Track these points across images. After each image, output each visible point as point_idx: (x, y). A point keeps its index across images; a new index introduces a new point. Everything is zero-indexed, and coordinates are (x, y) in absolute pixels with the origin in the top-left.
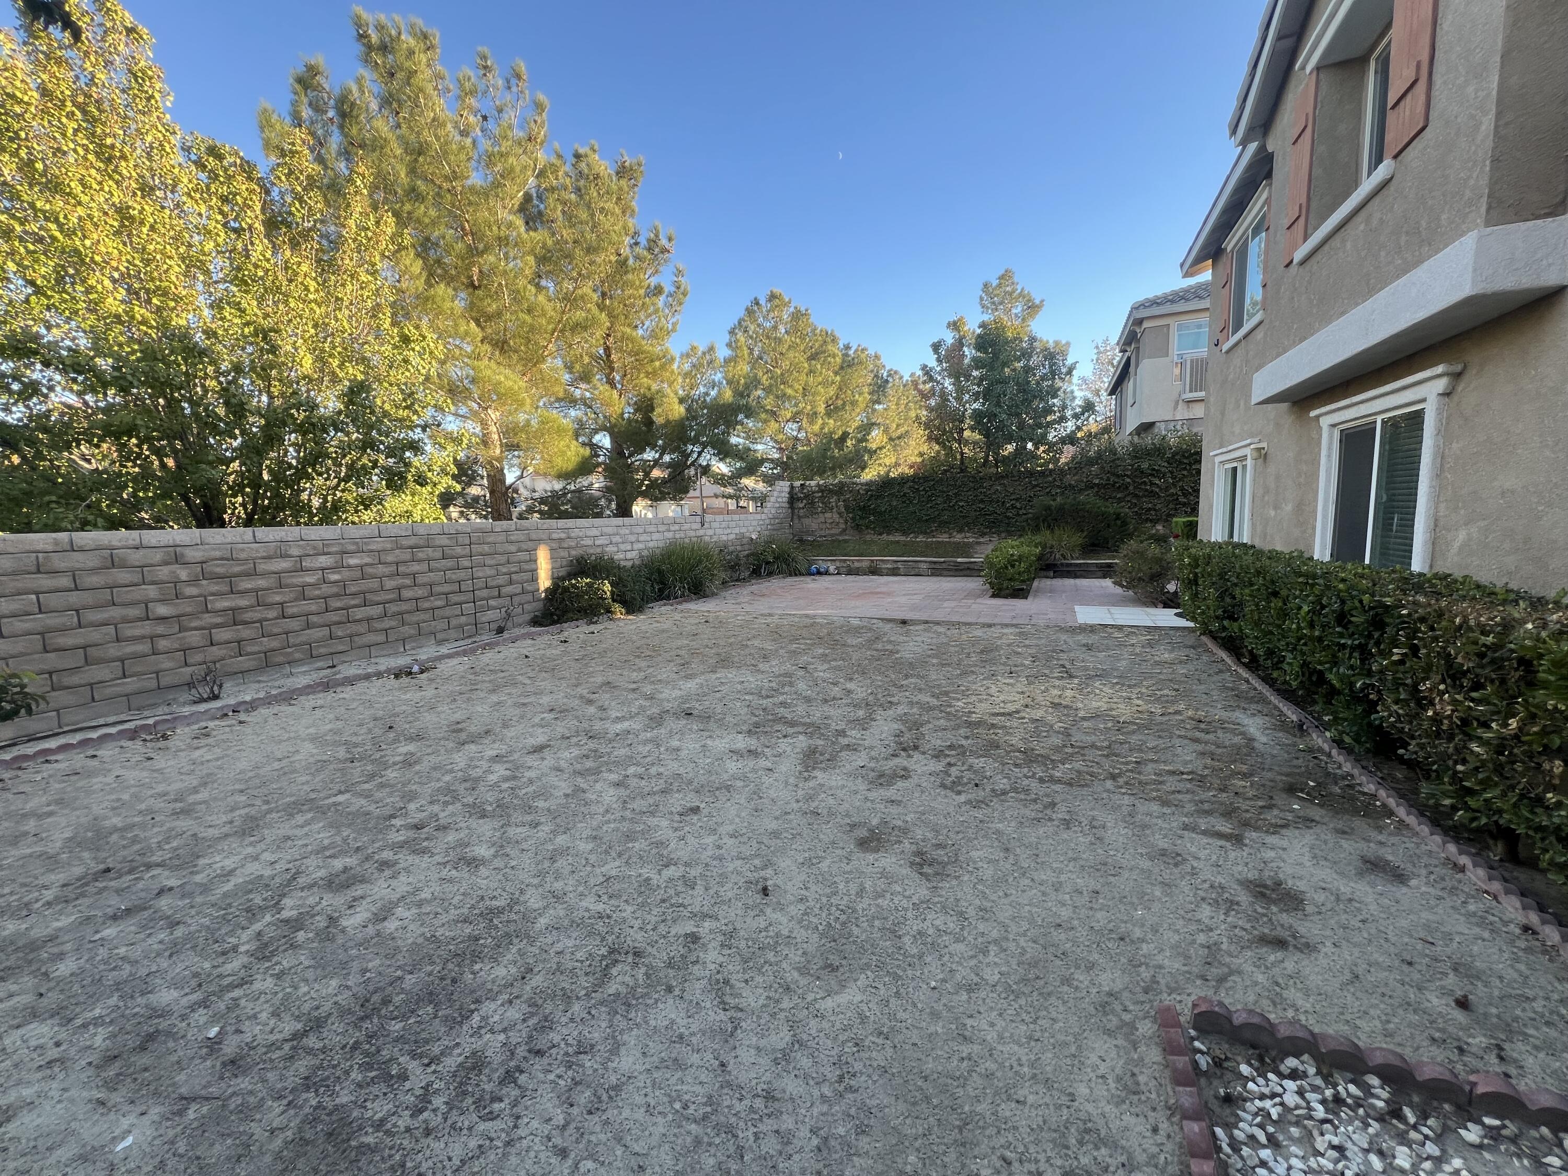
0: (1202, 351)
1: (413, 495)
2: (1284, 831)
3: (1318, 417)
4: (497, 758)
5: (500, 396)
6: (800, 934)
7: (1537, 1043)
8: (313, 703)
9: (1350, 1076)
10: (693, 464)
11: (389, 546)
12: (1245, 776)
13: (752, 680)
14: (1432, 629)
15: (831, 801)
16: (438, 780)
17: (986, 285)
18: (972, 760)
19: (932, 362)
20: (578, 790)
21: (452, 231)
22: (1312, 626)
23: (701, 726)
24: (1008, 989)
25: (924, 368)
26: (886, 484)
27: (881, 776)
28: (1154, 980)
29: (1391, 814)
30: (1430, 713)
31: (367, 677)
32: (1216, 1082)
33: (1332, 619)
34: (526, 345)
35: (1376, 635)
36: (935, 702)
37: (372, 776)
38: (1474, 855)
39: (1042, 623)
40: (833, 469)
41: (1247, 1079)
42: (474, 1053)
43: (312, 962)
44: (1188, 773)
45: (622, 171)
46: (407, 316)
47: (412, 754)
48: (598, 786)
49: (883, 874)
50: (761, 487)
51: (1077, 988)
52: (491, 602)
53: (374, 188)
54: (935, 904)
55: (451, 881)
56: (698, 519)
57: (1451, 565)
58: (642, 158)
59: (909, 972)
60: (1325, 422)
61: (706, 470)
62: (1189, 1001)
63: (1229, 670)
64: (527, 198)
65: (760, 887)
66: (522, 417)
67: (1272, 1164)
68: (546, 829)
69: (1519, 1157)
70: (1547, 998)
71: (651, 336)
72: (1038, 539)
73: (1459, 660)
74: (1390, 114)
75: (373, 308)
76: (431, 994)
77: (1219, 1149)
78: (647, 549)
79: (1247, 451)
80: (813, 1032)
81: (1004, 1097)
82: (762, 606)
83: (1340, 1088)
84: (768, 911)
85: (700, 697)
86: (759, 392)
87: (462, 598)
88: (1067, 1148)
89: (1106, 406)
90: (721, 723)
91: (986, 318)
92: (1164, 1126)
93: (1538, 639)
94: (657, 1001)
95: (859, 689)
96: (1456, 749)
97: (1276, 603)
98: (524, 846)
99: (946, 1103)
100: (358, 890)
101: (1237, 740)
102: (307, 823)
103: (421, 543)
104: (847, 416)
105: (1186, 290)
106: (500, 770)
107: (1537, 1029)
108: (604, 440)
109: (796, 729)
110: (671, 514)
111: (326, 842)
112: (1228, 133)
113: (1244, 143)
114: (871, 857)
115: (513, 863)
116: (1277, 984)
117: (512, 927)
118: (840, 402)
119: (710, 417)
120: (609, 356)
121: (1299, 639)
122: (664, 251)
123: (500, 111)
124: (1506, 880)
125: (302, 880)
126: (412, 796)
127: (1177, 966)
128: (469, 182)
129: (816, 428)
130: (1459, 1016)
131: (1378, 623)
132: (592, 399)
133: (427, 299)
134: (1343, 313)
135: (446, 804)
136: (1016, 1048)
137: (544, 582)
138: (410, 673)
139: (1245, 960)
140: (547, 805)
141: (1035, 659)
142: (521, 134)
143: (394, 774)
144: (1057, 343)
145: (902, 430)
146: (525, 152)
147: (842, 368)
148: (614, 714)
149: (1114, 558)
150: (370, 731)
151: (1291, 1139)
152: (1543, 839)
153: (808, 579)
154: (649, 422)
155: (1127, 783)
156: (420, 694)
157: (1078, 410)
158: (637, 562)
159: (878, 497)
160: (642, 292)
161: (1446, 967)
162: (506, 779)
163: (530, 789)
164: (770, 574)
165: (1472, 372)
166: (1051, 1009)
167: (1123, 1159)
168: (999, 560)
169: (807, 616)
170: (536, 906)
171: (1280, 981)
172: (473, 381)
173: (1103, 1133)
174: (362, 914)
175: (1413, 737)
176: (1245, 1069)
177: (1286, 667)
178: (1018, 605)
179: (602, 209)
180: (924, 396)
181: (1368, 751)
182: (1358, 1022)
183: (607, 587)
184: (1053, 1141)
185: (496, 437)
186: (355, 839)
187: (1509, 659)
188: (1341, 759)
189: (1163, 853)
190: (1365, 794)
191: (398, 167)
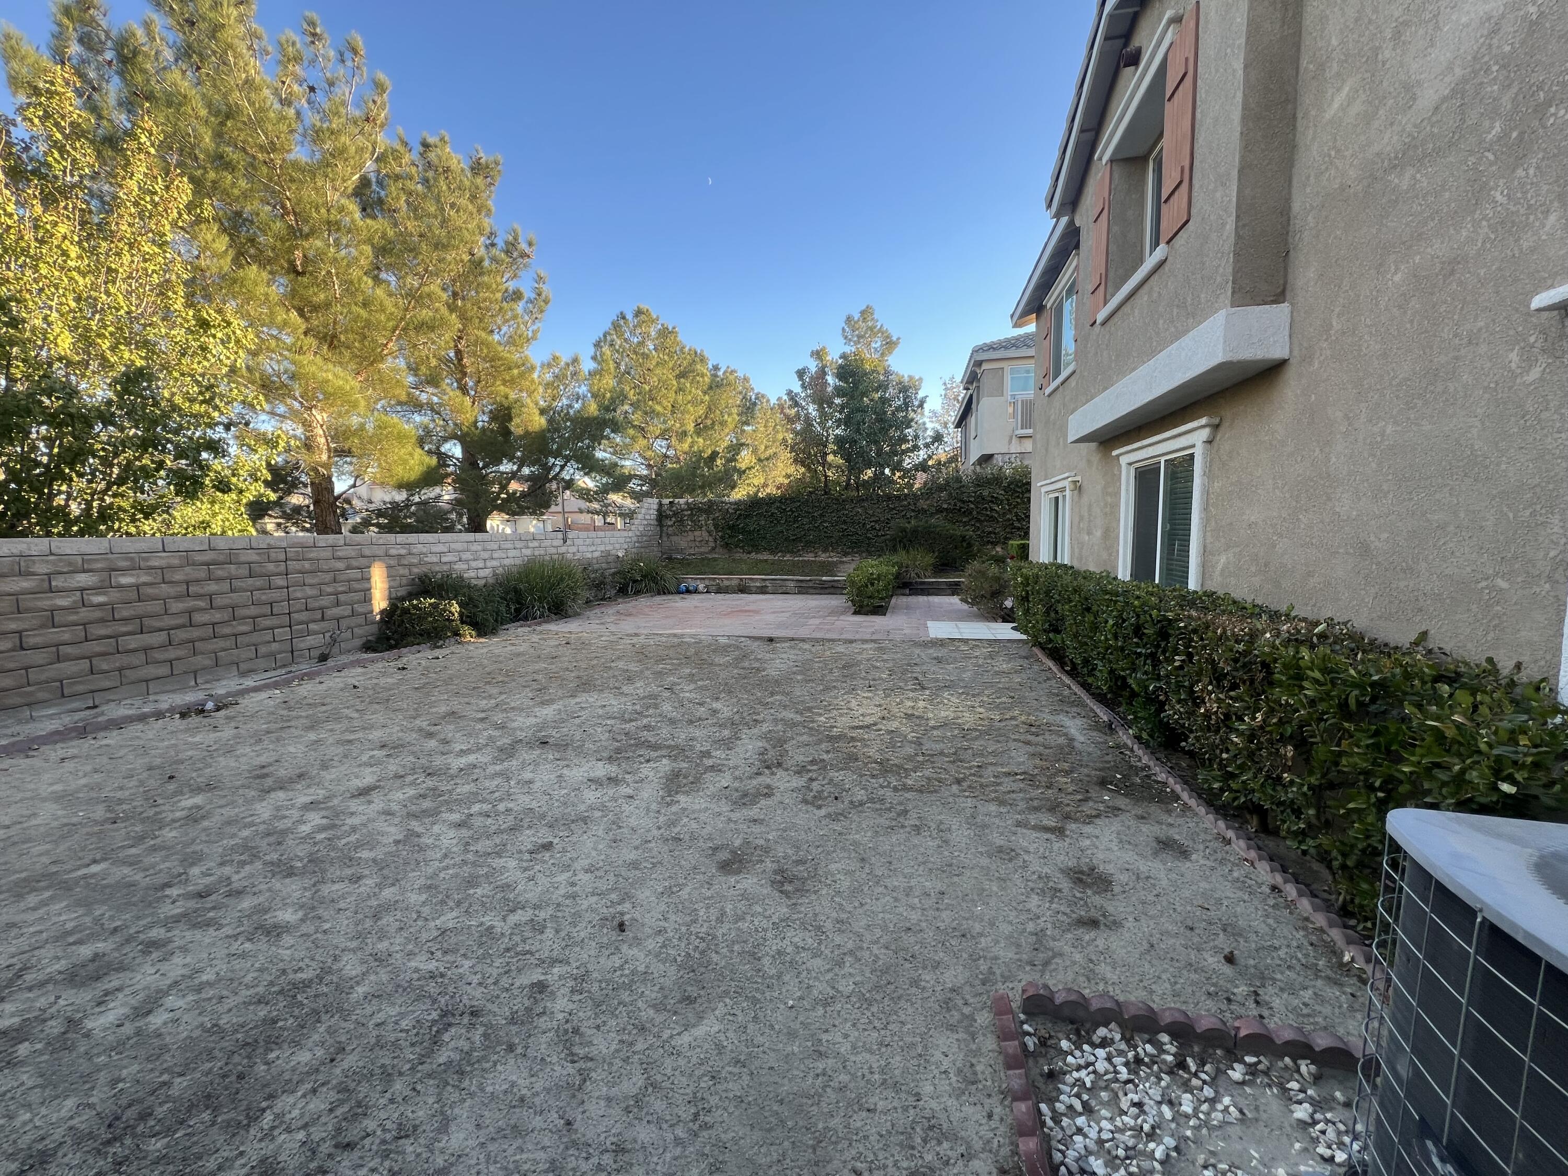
0: (1030, 394)
1: (213, 503)
2: (1097, 821)
3: (1118, 456)
4: (312, 805)
5: (327, 396)
6: (657, 968)
7: (1282, 985)
8: (61, 753)
9: (1146, 1036)
10: (555, 478)
11: (176, 562)
12: (1067, 773)
13: (615, 704)
14: (1202, 639)
15: (694, 825)
16: (233, 836)
17: (849, 319)
18: (833, 774)
19: (797, 388)
20: (412, 834)
21: (268, 208)
22: (1116, 637)
23: (557, 755)
24: (862, 997)
25: (789, 393)
26: (754, 504)
27: (745, 795)
28: (991, 971)
29: (1177, 798)
30: (1202, 711)
31: (142, 718)
32: (1041, 1061)
33: (1130, 631)
34: (360, 342)
35: (1163, 644)
36: (799, 718)
37: (141, 839)
38: (1237, 829)
39: (898, 638)
40: (702, 487)
41: (1067, 1053)
42: (263, 1161)
43: (40, 1081)
44: (1021, 774)
45: (477, 168)
46: (208, 298)
47: (199, 808)
48: (436, 829)
49: (744, 896)
50: (629, 503)
51: (924, 988)
52: (312, 626)
53: (164, 147)
54: (794, 921)
55: (243, 955)
56: (560, 535)
57: (1215, 585)
58: (500, 158)
59: (768, 994)
60: (1124, 460)
61: (569, 484)
62: (1019, 987)
63: (1055, 678)
64: (365, 182)
65: (615, 923)
66: (355, 421)
67: (1086, 1130)
68: (369, 882)
69: (1270, 1086)
70: (1288, 946)
71: (508, 343)
72: (895, 558)
73: (1221, 665)
74: (1163, 207)
75: (160, 285)
76: (209, 1096)
77: (1043, 1124)
78: (503, 566)
79: (1066, 483)
80: (669, 1072)
81: (856, 1108)
82: (628, 626)
83: (1139, 1049)
84: (624, 948)
85: (558, 723)
86: (626, 407)
87: (273, 621)
88: (913, 1148)
89: (953, 437)
90: (580, 751)
91: (848, 349)
92: (998, 1110)
93: (1274, 646)
94: (495, 1064)
95: (725, 708)
96: (1221, 740)
97: (1089, 617)
98: (342, 905)
99: (801, 1123)
100: (113, 982)
101: (1062, 740)
102: (44, 904)
103: (221, 558)
104: (716, 435)
105: (1017, 339)
106: (315, 819)
107: (1282, 973)
108: (455, 450)
109: (659, 753)
110: (532, 530)
111: (69, 926)
112: (1044, 205)
113: (1058, 216)
114: (732, 880)
115: (327, 926)
116: (1091, 961)
117: (321, 1001)
118: (709, 422)
119: (574, 430)
120: (460, 360)
121: (1107, 649)
122: (524, 255)
123: (331, 84)
124: (1259, 848)
125: (29, 977)
126: (196, 859)
127: (1010, 955)
128: (291, 157)
129: (686, 446)
130: (1227, 969)
131: (1164, 635)
132: (441, 405)
133: (235, 281)
134: (1134, 369)
135: (242, 864)
136: (868, 1056)
137: (379, 602)
138: (203, 711)
139: (1064, 944)
140: (371, 855)
141: (892, 672)
142: (357, 113)
143: (174, 834)
144: (911, 378)
145: (770, 452)
146: (361, 132)
147: (711, 388)
148: (457, 747)
149: (960, 577)
150: (142, 783)
151: (1102, 1103)
152: (1282, 812)
153: (677, 597)
154: (507, 433)
155: (970, 787)
156: (213, 736)
157: (929, 440)
158: (491, 581)
159: (747, 516)
160: (499, 295)
161: (1217, 929)
162: (323, 829)
163: (353, 838)
164: (638, 593)
165: (1226, 424)
166: (901, 1013)
167: (962, 1149)
168: (860, 579)
169: (675, 635)
170: (354, 973)
171: (1094, 958)
172: (293, 377)
173: (945, 1126)
174: (116, 1010)
175: (1191, 731)
176: (1065, 1044)
177: (1098, 674)
178: (878, 622)
179: (453, 205)
180: (790, 420)
181: (1160, 745)
182: (1153, 987)
183: (455, 608)
184: (901, 1144)
185: (322, 440)
186: (112, 918)
187: (1255, 663)
188: (1140, 753)
189: (1000, 850)
190: (1158, 782)
191: (202, 129)
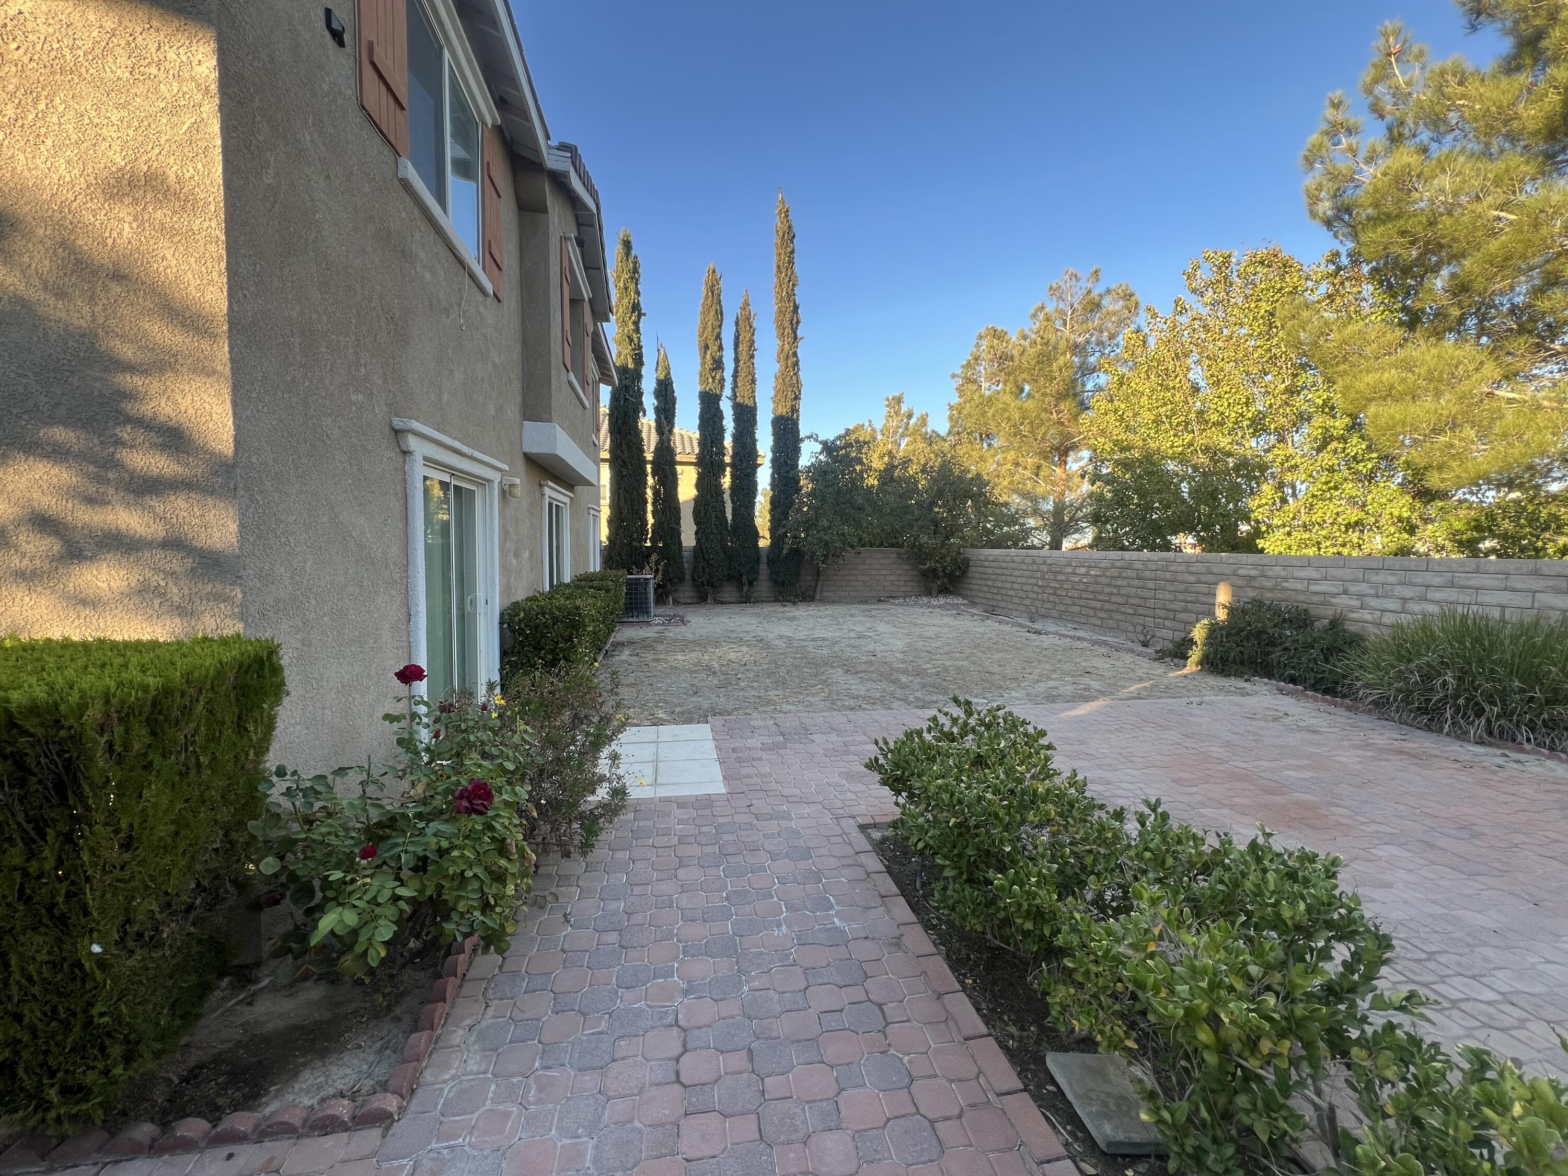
52: (1167, 623)
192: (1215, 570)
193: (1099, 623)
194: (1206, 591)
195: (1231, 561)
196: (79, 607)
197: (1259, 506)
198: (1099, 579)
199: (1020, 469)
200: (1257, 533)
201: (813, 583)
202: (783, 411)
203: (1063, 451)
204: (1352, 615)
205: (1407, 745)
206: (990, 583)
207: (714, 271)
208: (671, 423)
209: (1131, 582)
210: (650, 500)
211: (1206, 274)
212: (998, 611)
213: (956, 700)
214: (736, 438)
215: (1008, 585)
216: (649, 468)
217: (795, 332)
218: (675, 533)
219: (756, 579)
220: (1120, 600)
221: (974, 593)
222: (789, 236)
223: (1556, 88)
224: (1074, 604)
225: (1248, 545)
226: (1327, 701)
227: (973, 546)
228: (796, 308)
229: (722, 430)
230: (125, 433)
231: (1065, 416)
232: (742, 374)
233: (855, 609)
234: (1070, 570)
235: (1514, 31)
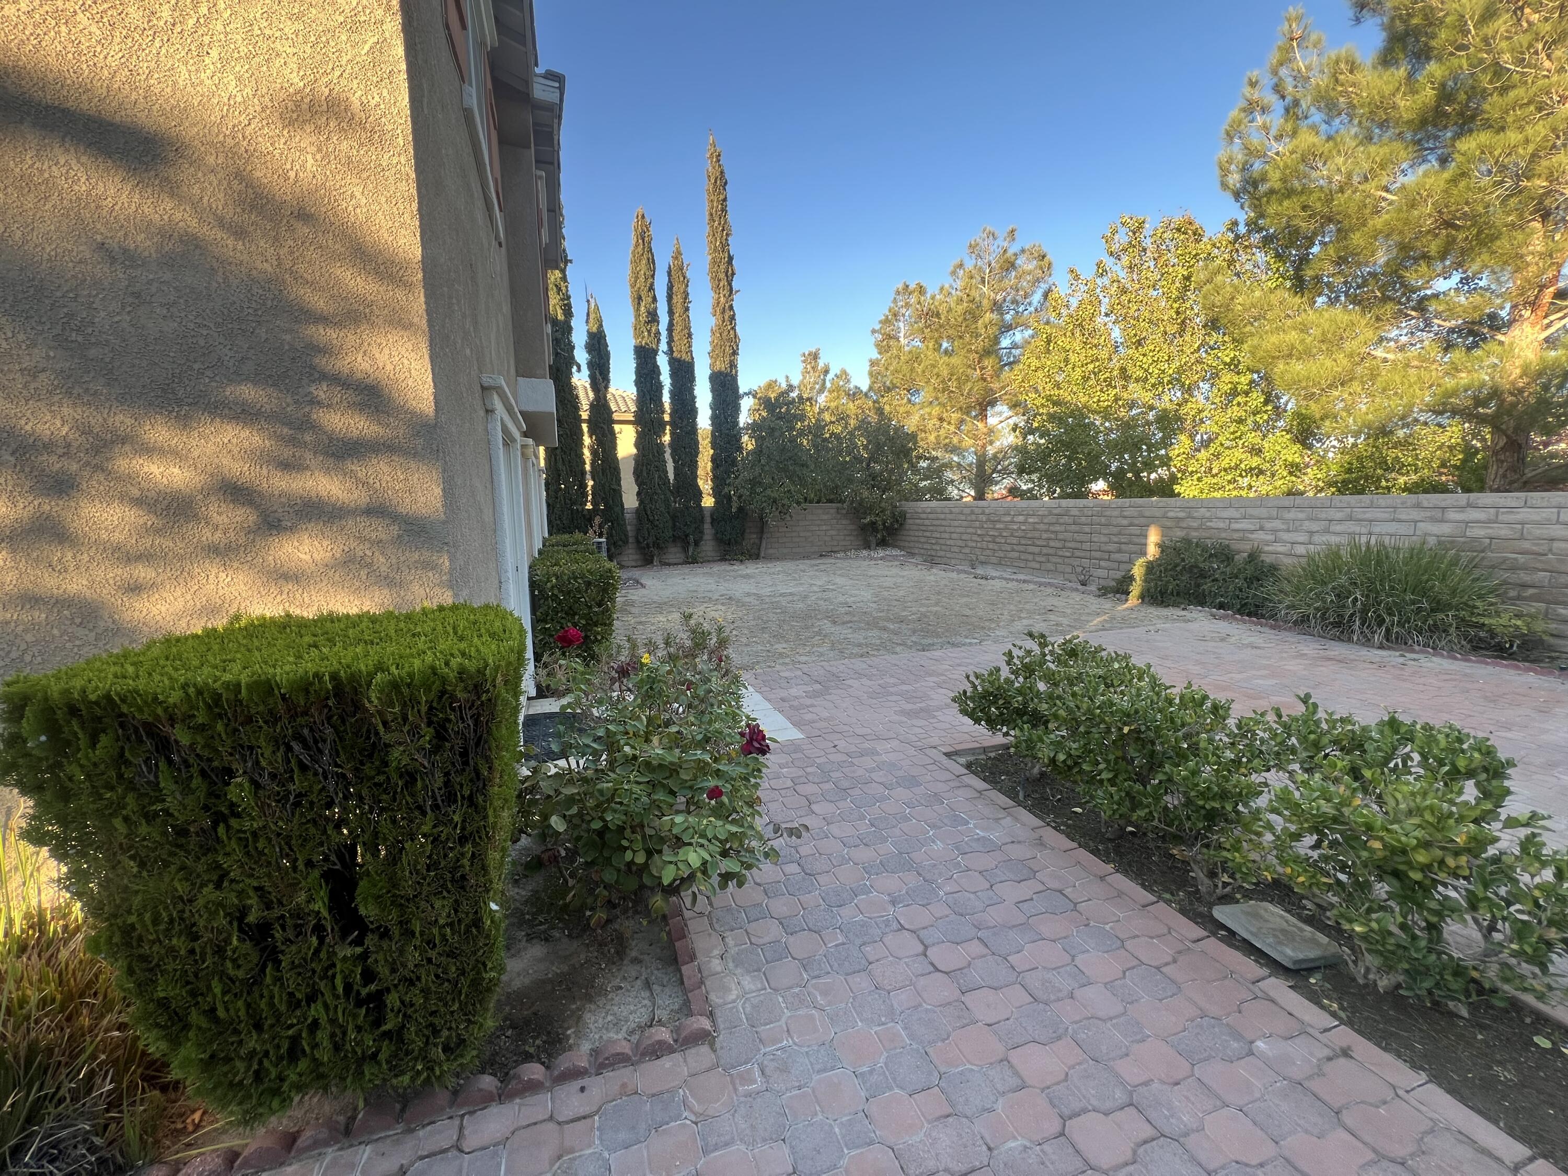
192: (1147, 514)
193: (1037, 566)
194: (1138, 532)
195: (1161, 505)
196: (281, 581)
197: (1178, 456)
198: (1037, 526)
199: (945, 424)
200: (1173, 479)
201: (757, 541)
202: (721, 366)
203: (985, 404)
204: (1266, 548)
205: (1331, 653)
206: (928, 534)
207: (643, 217)
208: (606, 380)
209: (1068, 528)
210: (588, 461)
211: (1122, 238)
212: (937, 560)
213: (1031, 635)
214: (673, 395)
215: (947, 536)
216: (585, 427)
217: (730, 284)
218: (616, 494)
219: (701, 539)
220: (1058, 544)
221: (912, 544)
222: (721, 182)
223: (1432, 83)
224: (1013, 550)
225: (1166, 489)
226: (1253, 622)
227: (907, 500)
228: (731, 258)
229: (660, 387)
230: (321, 391)
231: (989, 372)
232: (678, 328)
233: (803, 565)
234: (1008, 518)
235: (1389, 28)
